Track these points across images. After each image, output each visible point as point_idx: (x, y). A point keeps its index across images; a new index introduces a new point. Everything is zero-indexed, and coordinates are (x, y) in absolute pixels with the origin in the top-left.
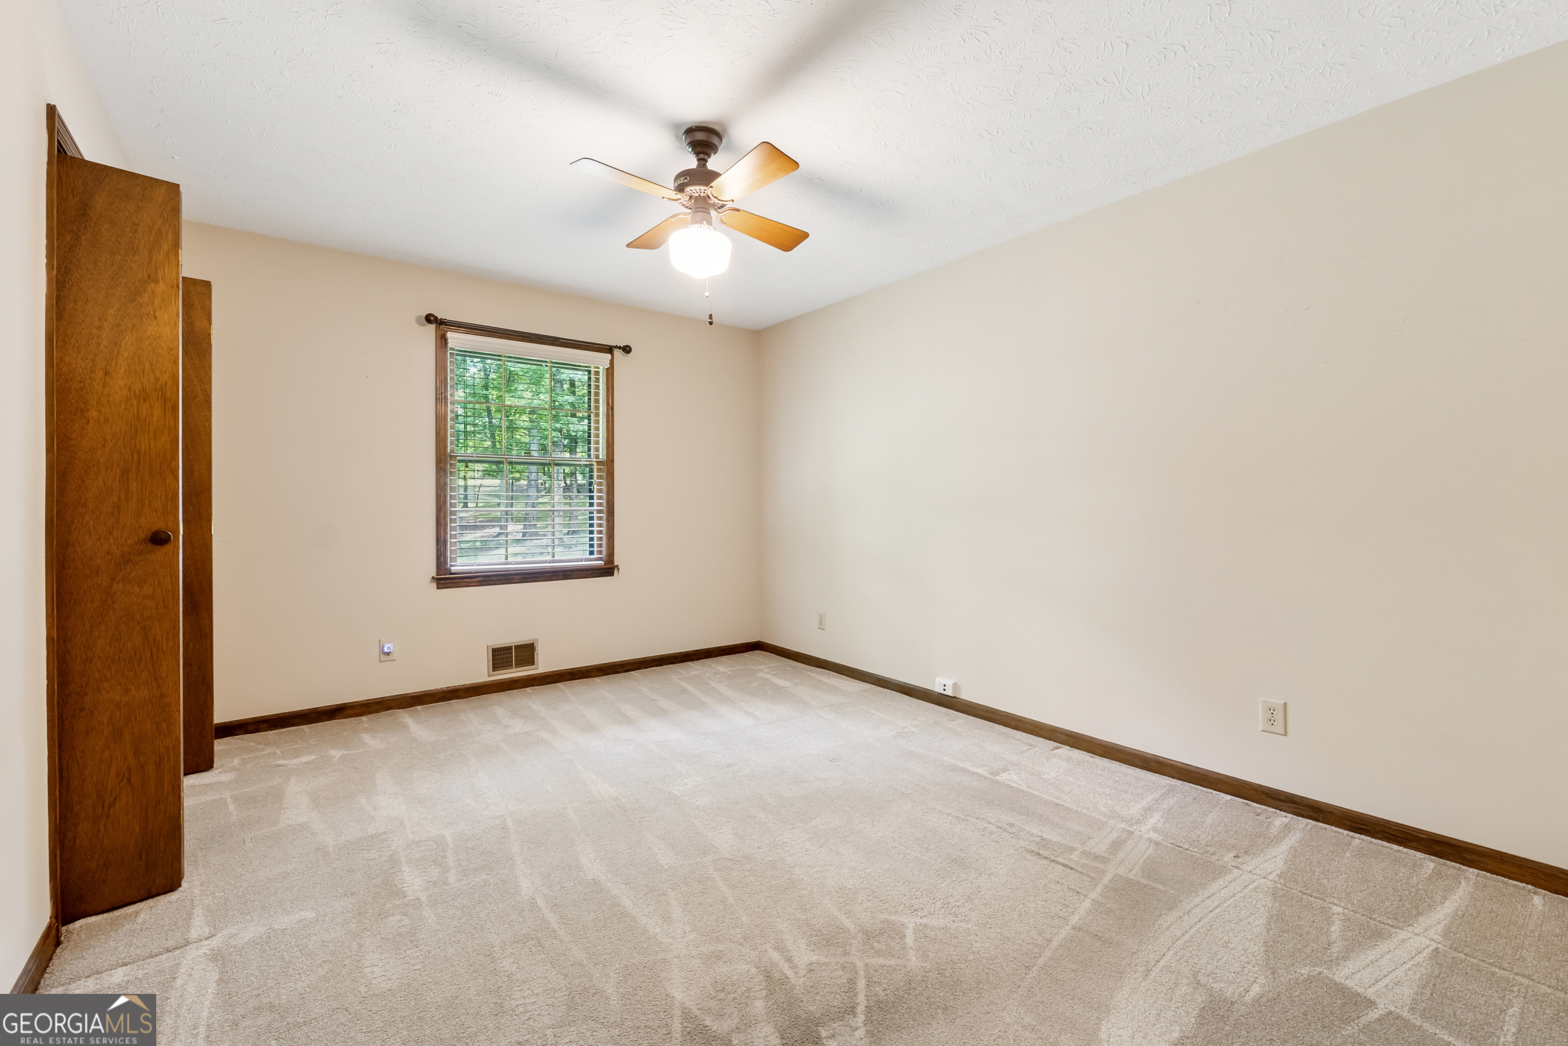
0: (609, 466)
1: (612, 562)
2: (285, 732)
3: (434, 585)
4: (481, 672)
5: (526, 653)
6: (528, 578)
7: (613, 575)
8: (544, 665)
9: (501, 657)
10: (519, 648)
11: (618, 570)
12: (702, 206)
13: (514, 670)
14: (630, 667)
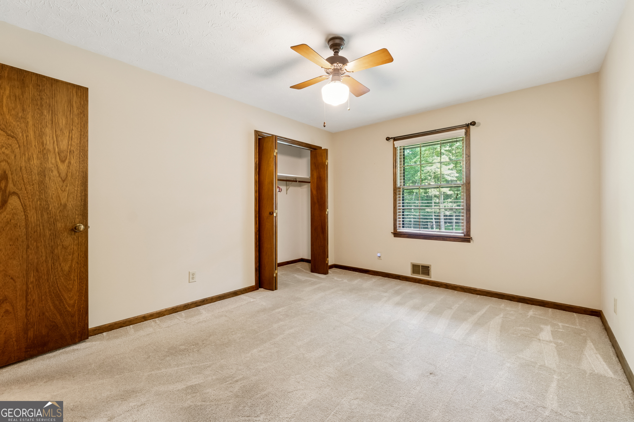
0: (467, 186)
1: (469, 235)
2: (352, 272)
3: (393, 235)
4: (408, 272)
5: (426, 270)
6: (426, 238)
7: (470, 242)
8: (433, 277)
9: (416, 268)
10: (423, 267)
11: (472, 239)
12: (337, 73)
13: (421, 275)
14: (479, 293)
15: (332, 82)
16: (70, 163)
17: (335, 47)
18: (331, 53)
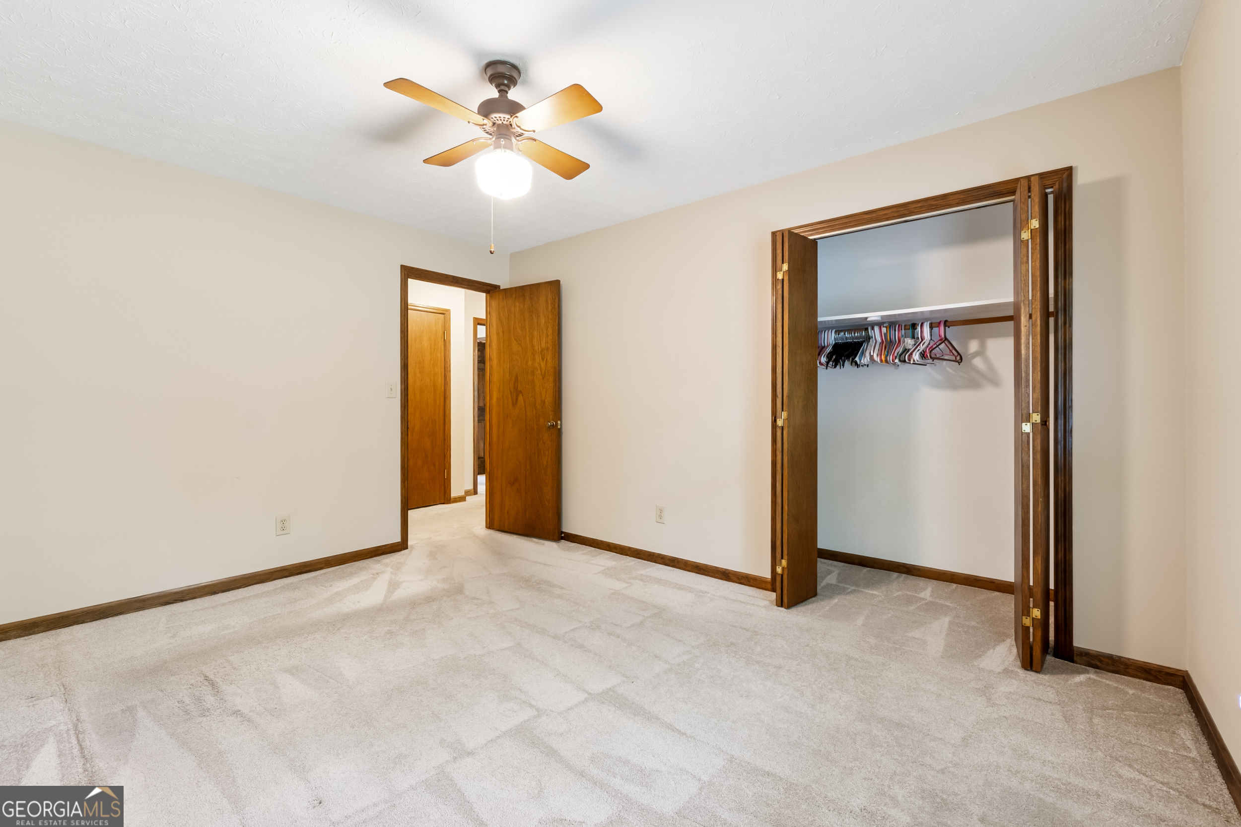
15: (497, 150)
16: (547, 359)
17: (500, 81)
18: (492, 93)
